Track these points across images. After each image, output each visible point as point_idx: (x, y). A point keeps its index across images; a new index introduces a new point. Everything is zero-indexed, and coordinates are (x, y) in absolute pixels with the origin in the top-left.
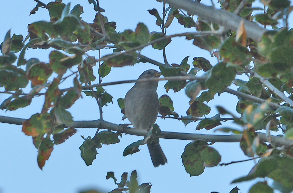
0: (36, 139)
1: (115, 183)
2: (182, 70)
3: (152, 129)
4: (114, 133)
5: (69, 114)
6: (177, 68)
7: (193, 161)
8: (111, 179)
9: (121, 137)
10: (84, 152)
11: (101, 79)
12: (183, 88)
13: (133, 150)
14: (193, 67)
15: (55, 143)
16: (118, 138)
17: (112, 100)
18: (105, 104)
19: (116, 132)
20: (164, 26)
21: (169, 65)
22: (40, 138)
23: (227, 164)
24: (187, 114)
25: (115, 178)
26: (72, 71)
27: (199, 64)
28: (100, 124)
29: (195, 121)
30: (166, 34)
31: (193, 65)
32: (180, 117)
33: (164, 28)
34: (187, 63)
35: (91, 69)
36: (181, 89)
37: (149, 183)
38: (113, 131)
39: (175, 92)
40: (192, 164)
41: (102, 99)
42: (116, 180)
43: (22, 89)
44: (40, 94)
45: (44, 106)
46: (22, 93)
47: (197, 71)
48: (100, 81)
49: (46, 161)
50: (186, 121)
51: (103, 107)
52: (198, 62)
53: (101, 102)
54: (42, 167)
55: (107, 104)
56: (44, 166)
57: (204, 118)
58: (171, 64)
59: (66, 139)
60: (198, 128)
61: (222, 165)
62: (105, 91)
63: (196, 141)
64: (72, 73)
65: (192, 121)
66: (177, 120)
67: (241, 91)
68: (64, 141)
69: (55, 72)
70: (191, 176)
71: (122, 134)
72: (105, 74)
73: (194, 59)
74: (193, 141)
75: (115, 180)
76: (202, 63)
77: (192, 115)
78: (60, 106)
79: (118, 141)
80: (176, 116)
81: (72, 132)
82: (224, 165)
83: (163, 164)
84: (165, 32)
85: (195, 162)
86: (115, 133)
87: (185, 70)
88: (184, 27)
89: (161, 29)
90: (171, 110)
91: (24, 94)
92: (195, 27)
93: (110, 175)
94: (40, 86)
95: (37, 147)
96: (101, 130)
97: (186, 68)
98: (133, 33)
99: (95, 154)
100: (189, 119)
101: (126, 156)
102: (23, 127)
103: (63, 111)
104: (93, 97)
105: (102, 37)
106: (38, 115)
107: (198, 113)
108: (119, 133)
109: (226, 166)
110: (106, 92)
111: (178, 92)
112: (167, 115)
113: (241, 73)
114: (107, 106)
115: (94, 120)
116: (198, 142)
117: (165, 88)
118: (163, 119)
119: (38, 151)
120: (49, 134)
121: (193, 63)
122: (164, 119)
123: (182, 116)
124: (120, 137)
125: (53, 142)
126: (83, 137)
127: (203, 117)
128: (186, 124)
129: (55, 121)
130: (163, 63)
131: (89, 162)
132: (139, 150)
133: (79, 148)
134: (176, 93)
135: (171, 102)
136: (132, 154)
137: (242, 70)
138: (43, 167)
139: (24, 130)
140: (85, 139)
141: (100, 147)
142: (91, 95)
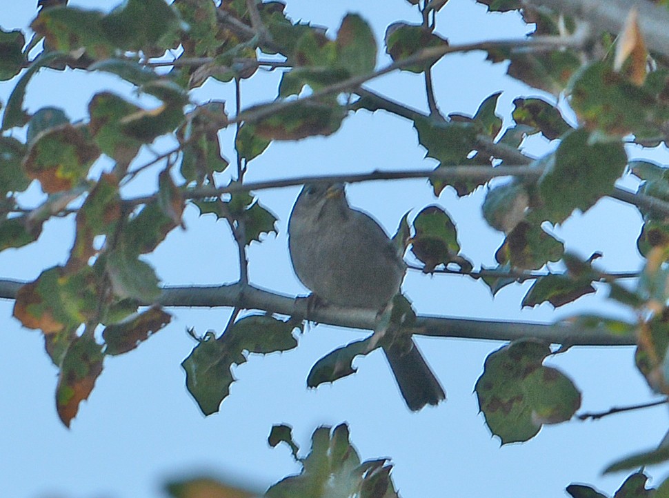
0: (55, 340)
1: (294, 456)
2: (481, 131)
3: (390, 307)
4: (282, 321)
5: (148, 270)
6: (465, 125)
7: (509, 399)
8: (282, 446)
9: (302, 332)
10: (194, 377)
11: (243, 167)
12: (483, 185)
13: (336, 369)
14: (513, 124)
15: (108, 352)
16: (292, 335)
17: (273, 227)
18: (256, 238)
19: (286, 318)
20: (428, 6)
21: (442, 117)
22: (66, 335)
23: (597, 416)
24: (498, 262)
25: (293, 444)
26: (154, 153)
27: (531, 116)
28: (242, 294)
29: (521, 282)
30: (434, 28)
31: (513, 119)
32: (477, 269)
33: (430, 10)
34: (494, 114)
35: (213, 138)
36: (477, 188)
37: (384, 460)
38: (278, 316)
39: (460, 195)
40: (506, 409)
41: (246, 223)
42: (298, 449)
43: (16, 193)
44: (67, 212)
45: (72, 251)
46: (16, 207)
47: (525, 134)
48: (241, 173)
49: (82, 404)
50: (494, 280)
51: (249, 244)
52: (526, 111)
53: (242, 231)
54: (70, 419)
55: (262, 235)
56: (74, 416)
57: (546, 273)
58: (450, 116)
59: (142, 341)
60: (529, 302)
61: (584, 417)
62: (254, 201)
63: (517, 344)
64: (153, 158)
65: (512, 279)
66: (467, 278)
67: (649, 194)
68: (135, 347)
69: (107, 155)
70: (502, 444)
71: (303, 326)
72: (255, 150)
73: (516, 102)
74: (509, 342)
75: (295, 449)
76: (540, 115)
77: (511, 264)
78: (123, 246)
79: (293, 344)
80: (466, 267)
81: (157, 321)
82: (589, 419)
83: (434, 402)
84: (430, 23)
85: (515, 404)
86: (285, 321)
87: (490, 133)
88: (489, 10)
89: (421, 13)
90: (450, 248)
91: (19, 210)
92: (519, 10)
93: (280, 434)
94: (61, 193)
95: (55, 362)
96: (243, 314)
97: (491, 127)
98: (329, 44)
99: (227, 382)
100: (505, 276)
101: (316, 387)
102: (16, 302)
103: (133, 259)
104: (221, 217)
105: (251, 36)
106: (58, 270)
107: (529, 259)
108: (296, 321)
109: (596, 421)
110: (257, 202)
111: (468, 194)
112: (439, 264)
113: (653, 142)
114: (260, 242)
115: (224, 286)
116: (523, 345)
117: (432, 184)
118: (430, 274)
119: (58, 375)
120: (91, 326)
121: (513, 113)
122: (432, 274)
123: (482, 268)
124: (300, 331)
125: (104, 349)
126: (191, 333)
127: (543, 271)
128: (494, 291)
129: (108, 291)
130: (426, 111)
131: (209, 405)
132: (355, 371)
133: (182, 364)
134: (462, 197)
135: (451, 227)
136: (334, 380)
137: (657, 134)
138: (73, 422)
139: (18, 313)
140: (197, 339)
141: (241, 360)
142: (215, 213)
